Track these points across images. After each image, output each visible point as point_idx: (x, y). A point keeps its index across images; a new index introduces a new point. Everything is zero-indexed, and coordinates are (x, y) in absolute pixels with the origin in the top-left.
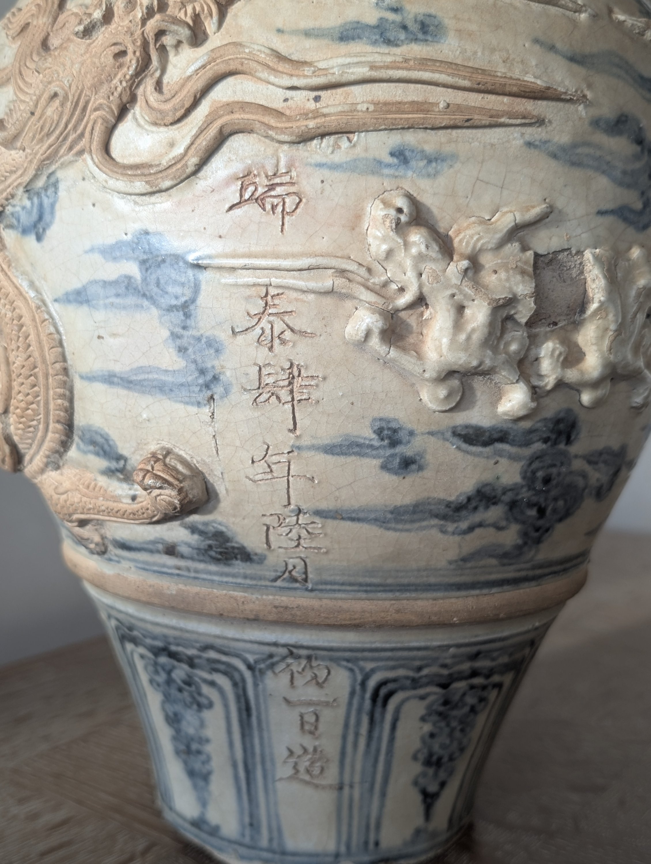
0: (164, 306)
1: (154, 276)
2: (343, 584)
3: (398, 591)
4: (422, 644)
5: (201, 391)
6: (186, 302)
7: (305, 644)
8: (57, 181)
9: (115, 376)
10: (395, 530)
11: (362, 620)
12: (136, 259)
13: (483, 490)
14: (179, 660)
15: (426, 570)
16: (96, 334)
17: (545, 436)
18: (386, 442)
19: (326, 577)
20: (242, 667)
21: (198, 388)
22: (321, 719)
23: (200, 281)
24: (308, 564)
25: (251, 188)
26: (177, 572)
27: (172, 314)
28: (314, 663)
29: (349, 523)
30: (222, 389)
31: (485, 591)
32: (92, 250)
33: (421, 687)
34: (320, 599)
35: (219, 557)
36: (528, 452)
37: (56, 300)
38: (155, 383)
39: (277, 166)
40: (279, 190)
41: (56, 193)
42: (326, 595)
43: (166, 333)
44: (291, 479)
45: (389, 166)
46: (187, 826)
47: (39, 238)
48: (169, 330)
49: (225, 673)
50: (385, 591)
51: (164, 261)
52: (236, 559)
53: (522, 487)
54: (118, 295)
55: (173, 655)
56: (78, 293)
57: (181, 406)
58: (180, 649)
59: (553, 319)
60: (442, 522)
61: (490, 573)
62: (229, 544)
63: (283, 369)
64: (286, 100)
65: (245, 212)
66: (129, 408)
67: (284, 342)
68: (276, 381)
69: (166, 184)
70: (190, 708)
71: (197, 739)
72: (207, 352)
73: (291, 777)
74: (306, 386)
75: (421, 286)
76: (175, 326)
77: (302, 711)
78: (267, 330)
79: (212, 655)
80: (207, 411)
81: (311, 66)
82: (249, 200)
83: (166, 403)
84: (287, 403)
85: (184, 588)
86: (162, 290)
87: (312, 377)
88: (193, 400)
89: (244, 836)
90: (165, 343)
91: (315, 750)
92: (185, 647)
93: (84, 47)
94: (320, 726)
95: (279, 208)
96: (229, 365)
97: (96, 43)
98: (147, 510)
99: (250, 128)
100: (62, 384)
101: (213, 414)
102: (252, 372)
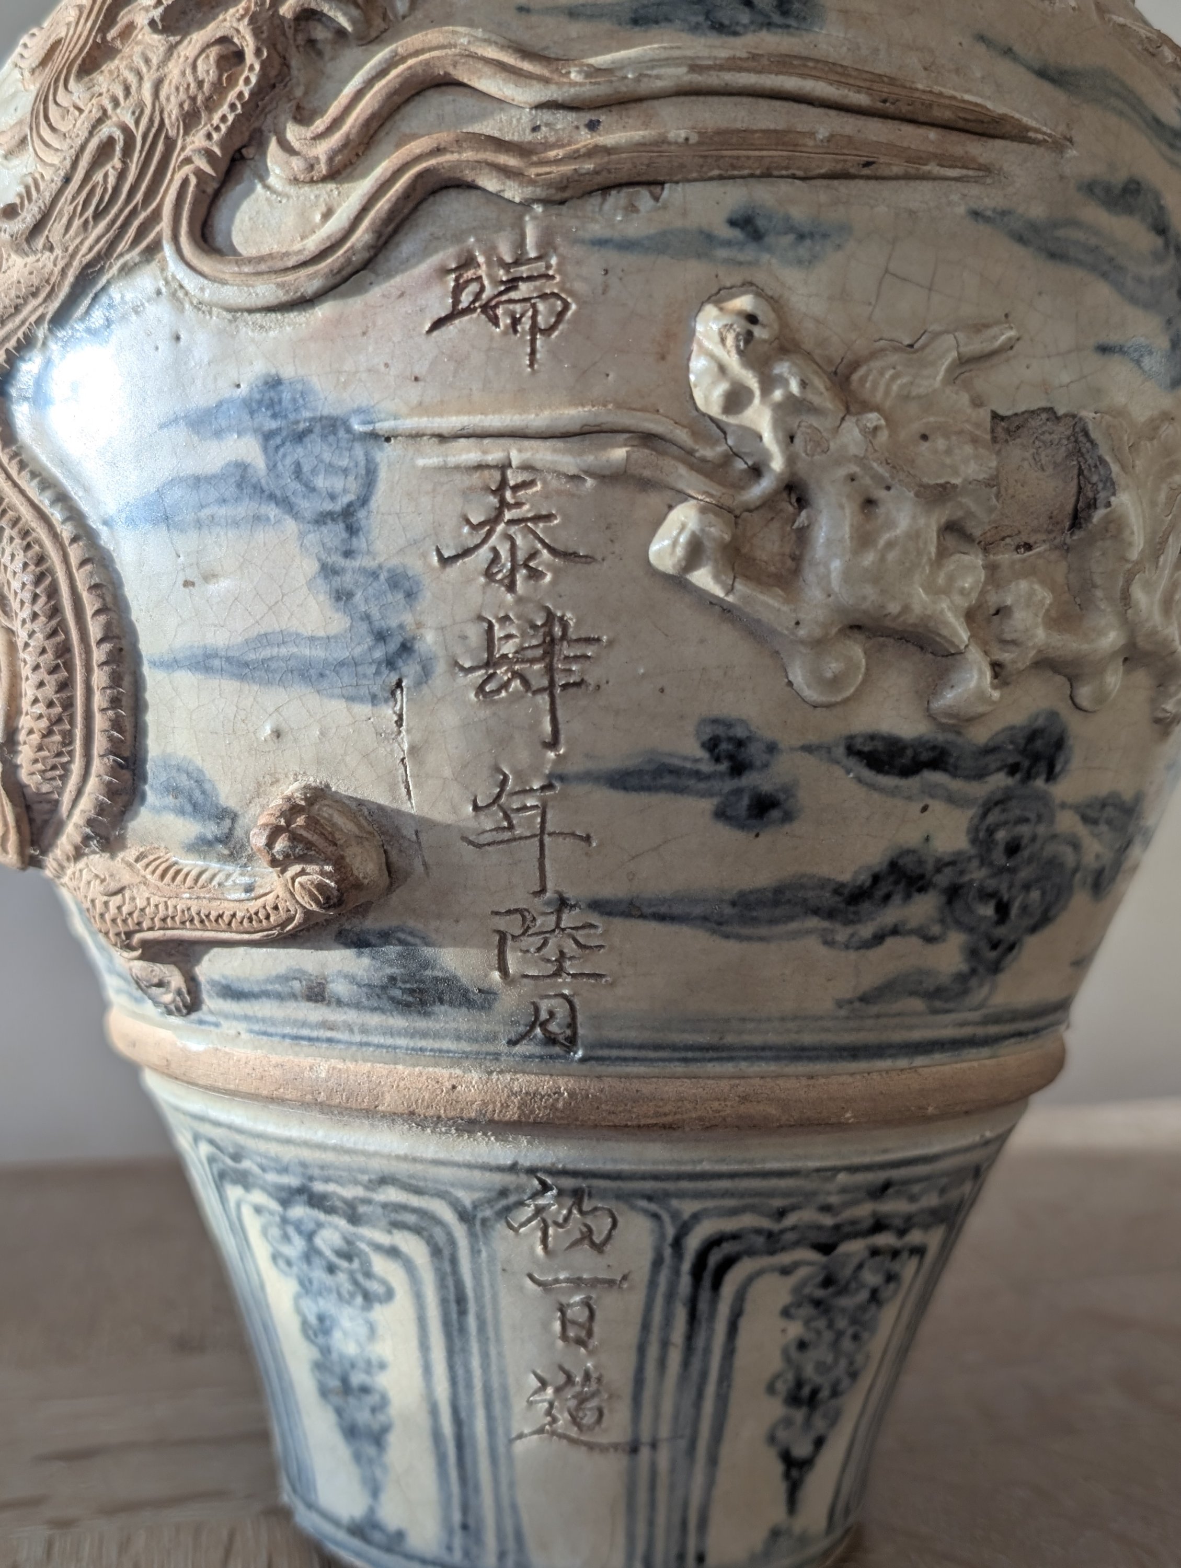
0: (308, 515)
2: (641, 1047)
3: (745, 1059)
4: (787, 1165)
5: (378, 673)
6: (350, 505)
7: (570, 1166)
9: (216, 655)
10: (740, 938)
11: (678, 1116)
12: (256, 431)
13: (901, 862)
14: (330, 1211)
15: (795, 1018)
16: (182, 578)
17: (1011, 760)
18: (724, 767)
19: (612, 1034)
20: (448, 1215)
21: (373, 669)
22: (598, 1315)
23: (377, 465)
24: (578, 1006)
25: (474, 287)
26: (329, 1034)
27: (325, 530)
28: (587, 1205)
29: (653, 925)
30: (418, 668)
31: (902, 1063)
32: (174, 421)
33: (783, 1249)
34: (599, 1077)
35: (411, 999)
36: (981, 790)
37: (106, 521)
38: (292, 663)
39: (521, 246)
40: (524, 289)
42: (612, 1069)
43: (311, 567)
44: (547, 839)
45: (728, 243)
46: (341, 1535)
48: (319, 560)
49: (417, 1230)
50: (718, 1060)
51: (308, 431)
52: (441, 1001)
53: (970, 859)
54: (221, 501)
55: (317, 1201)
56: (148, 504)
57: (338, 705)
58: (331, 1188)
59: (1024, 538)
60: (826, 924)
61: (911, 1028)
62: (428, 972)
63: (534, 627)
64: (536, 129)
65: (462, 331)
66: (242, 715)
67: (534, 574)
68: (520, 650)
69: (315, 285)
70: (349, 1303)
71: (361, 1364)
72: (390, 598)
73: (541, 1431)
74: (576, 658)
75: (791, 460)
76: (329, 551)
77: (564, 1300)
78: (504, 553)
79: (392, 1195)
80: (388, 713)
81: (582, 65)
82: (468, 310)
83: (312, 700)
84: (540, 691)
85: (340, 1065)
86: (306, 485)
87: (588, 640)
88: (364, 691)
89: (449, 1548)
90: (310, 583)
91: (587, 1377)
92: (339, 1181)
93: (162, 49)
94: (596, 1329)
95: (526, 324)
96: (430, 621)
97: (186, 42)
98: (276, 908)
99: (469, 176)
100: (116, 680)
101: (400, 717)
102: (475, 633)
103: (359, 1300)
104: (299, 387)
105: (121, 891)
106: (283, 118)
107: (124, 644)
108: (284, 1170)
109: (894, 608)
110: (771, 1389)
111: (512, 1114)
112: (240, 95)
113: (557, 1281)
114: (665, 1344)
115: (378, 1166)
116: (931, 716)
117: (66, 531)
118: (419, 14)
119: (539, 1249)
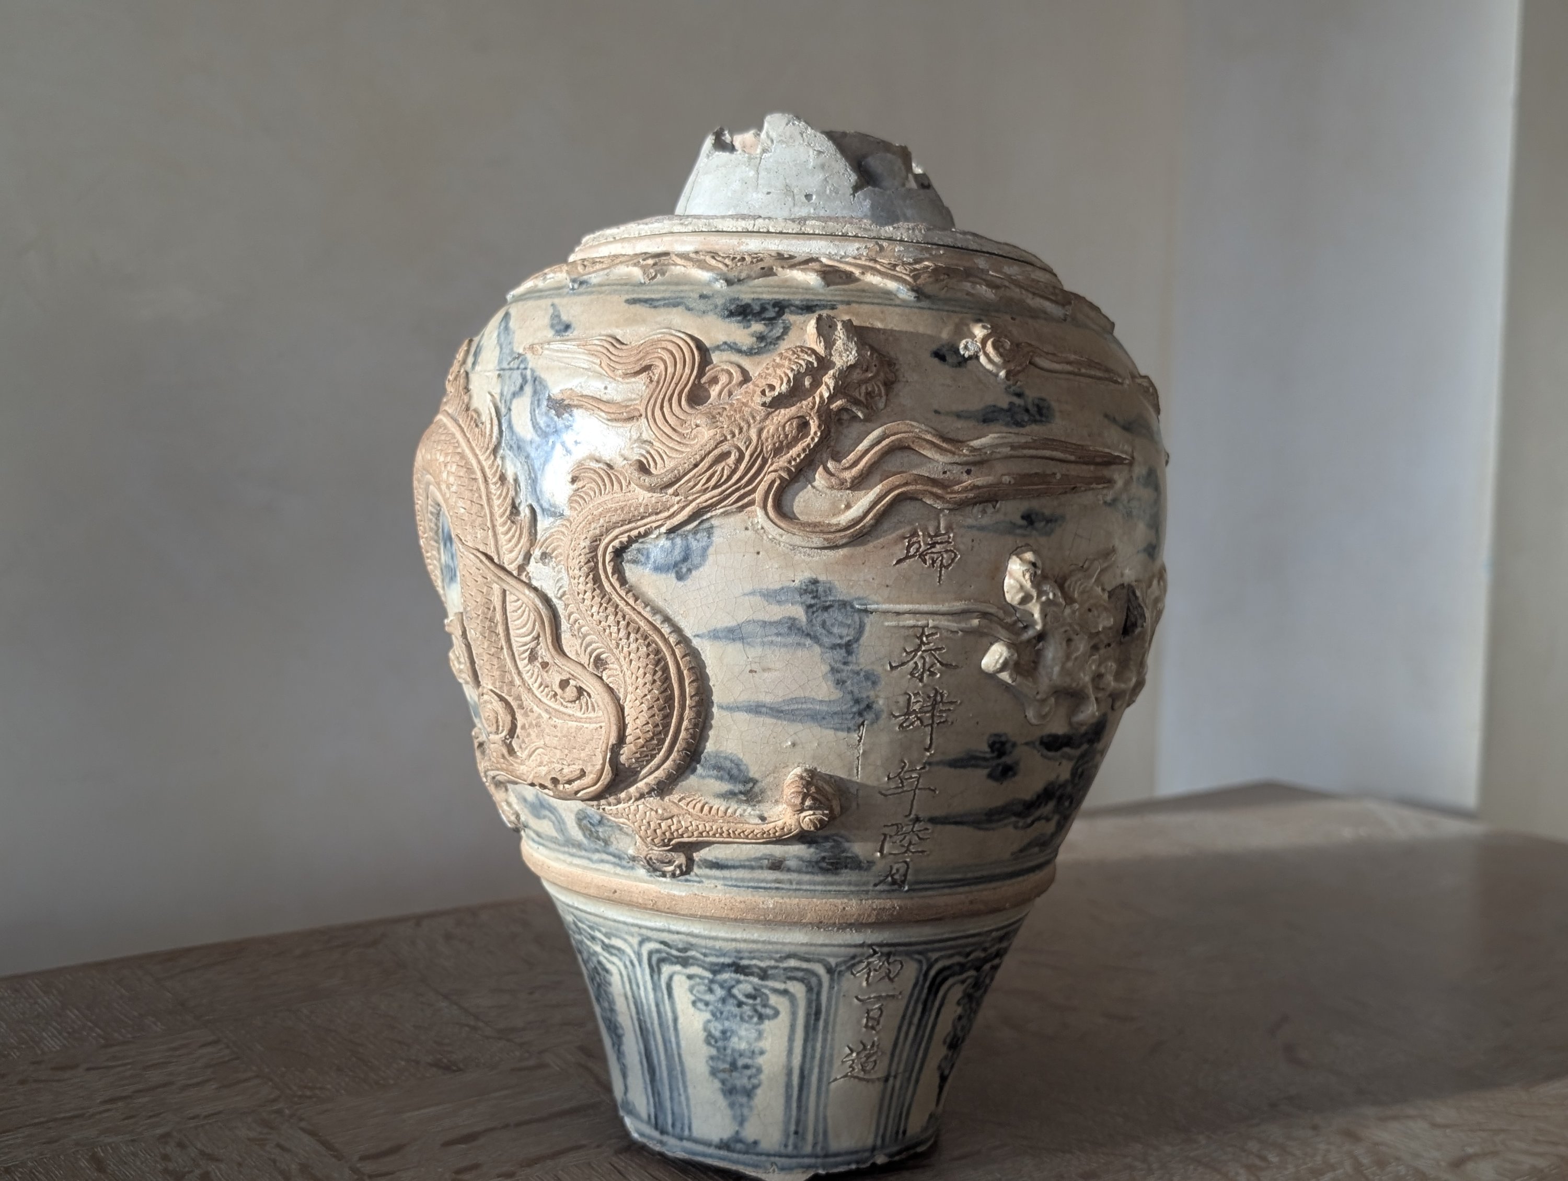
0: (827, 644)
1: (818, 619)
5: (853, 718)
6: (849, 641)
7: (890, 941)
8: (712, 527)
9: (764, 706)
10: (985, 829)
11: (943, 913)
12: (802, 603)
13: (1047, 788)
14: (749, 974)
15: (995, 862)
16: (749, 668)
18: (995, 754)
19: (922, 878)
20: (820, 970)
21: (851, 716)
22: (884, 1013)
23: (864, 624)
24: (911, 866)
25: (916, 545)
26: (777, 885)
27: (835, 652)
28: (891, 960)
29: (953, 827)
30: (873, 716)
32: (753, 593)
33: (965, 972)
34: (911, 898)
35: (830, 867)
36: (1078, 752)
37: (698, 636)
38: (807, 712)
39: (938, 527)
40: (939, 548)
41: (709, 537)
42: (917, 894)
43: (825, 668)
44: (917, 791)
45: (1021, 527)
47: (680, 577)
48: (830, 665)
49: (801, 980)
50: (963, 885)
51: (831, 606)
52: (846, 867)
53: (1069, 782)
54: (778, 634)
55: (741, 969)
56: (731, 631)
57: (832, 732)
58: (752, 962)
60: (1017, 819)
62: (844, 854)
63: (929, 697)
64: (945, 473)
65: (910, 565)
66: (775, 734)
67: (932, 674)
68: (922, 707)
69: (844, 541)
70: (747, 1022)
71: (748, 1054)
72: (864, 684)
73: (846, 1076)
74: (945, 711)
75: (1044, 625)
76: (836, 662)
77: (870, 1007)
78: (920, 665)
79: (792, 963)
80: (856, 736)
81: (968, 446)
82: (913, 556)
83: (817, 729)
84: (927, 725)
85: (781, 901)
86: (828, 631)
87: (951, 703)
88: (844, 726)
89: (786, 1146)
90: (824, 676)
91: (873, 1046)
92: (761, 959)
93: (763, 414)
94: (882, 1020)
95: (938, 563)
96: (882, 695)
97: (777, 412)
98: (783, 828)
99: (920, 496)
100: (698, 714)
101: (861, 738)
102: (902, 700)
103: (755, 1019)
104: (828, 585)
105: (671, 818)
106: (825, 455)
107: (704, 696)
108: (724, 955)
109: (1074, 685)
110: (944, 1042)
111: (872, 919)
112: (809, 445)
113: (870, 998)
114: (910, 1024)
115: (787, 949)
116: (1070, 724)
117: (672, 640)
118: (889, 409)
119: (864, 984)
